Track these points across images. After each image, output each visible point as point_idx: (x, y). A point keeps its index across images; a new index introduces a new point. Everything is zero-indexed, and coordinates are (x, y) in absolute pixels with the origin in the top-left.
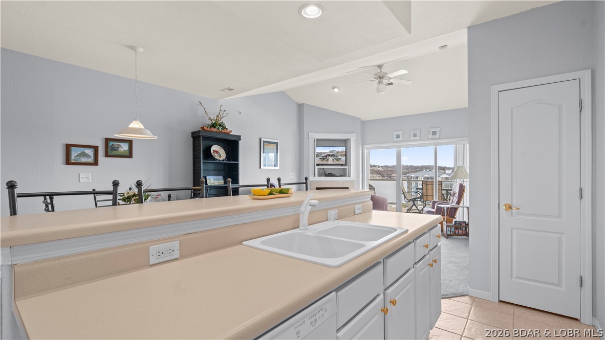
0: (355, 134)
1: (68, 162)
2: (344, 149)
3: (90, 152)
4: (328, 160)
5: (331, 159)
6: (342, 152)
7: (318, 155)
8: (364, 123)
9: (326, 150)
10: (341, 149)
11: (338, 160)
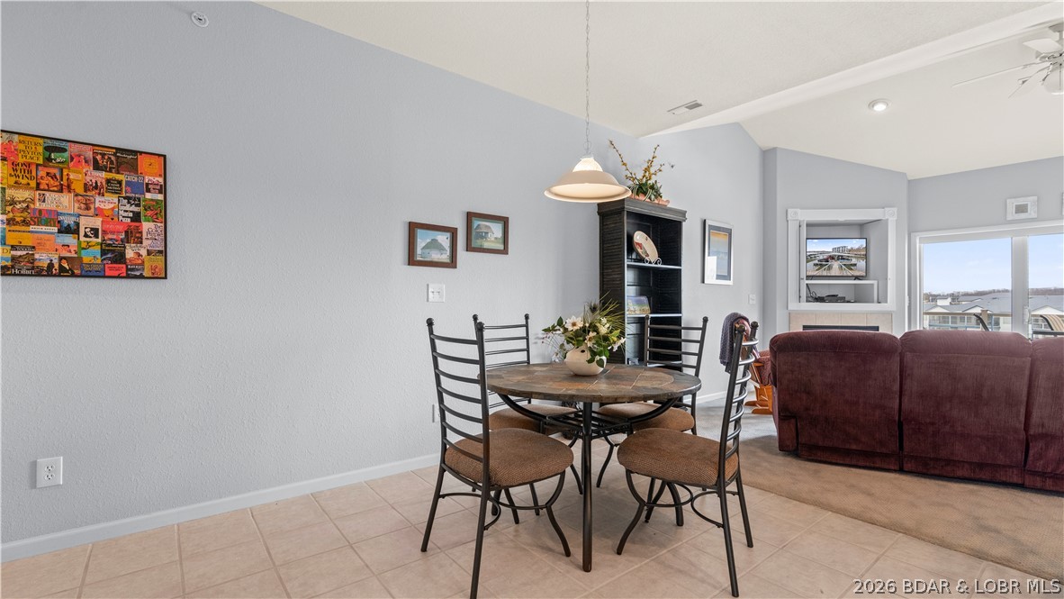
0: (895, 209)
1: (412, 260)
2: (862, 243)
3: (444, 239)
4: (830, 268)
5: (836, 265)
6: (858, 249)
7: (810, 258)
8: (913, 185)
9: (827, 247)
10: (857, 244)
11: (850, 267)
